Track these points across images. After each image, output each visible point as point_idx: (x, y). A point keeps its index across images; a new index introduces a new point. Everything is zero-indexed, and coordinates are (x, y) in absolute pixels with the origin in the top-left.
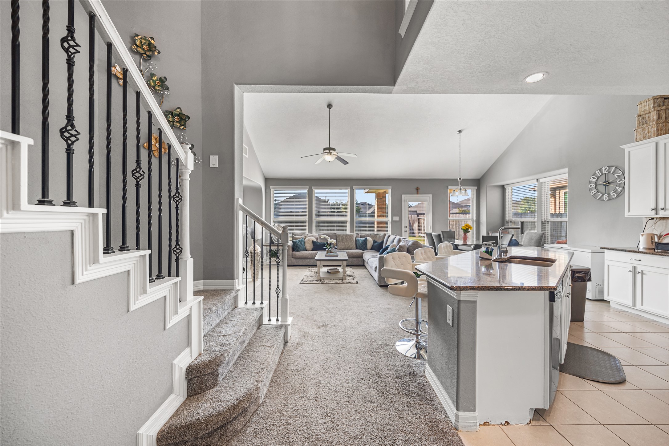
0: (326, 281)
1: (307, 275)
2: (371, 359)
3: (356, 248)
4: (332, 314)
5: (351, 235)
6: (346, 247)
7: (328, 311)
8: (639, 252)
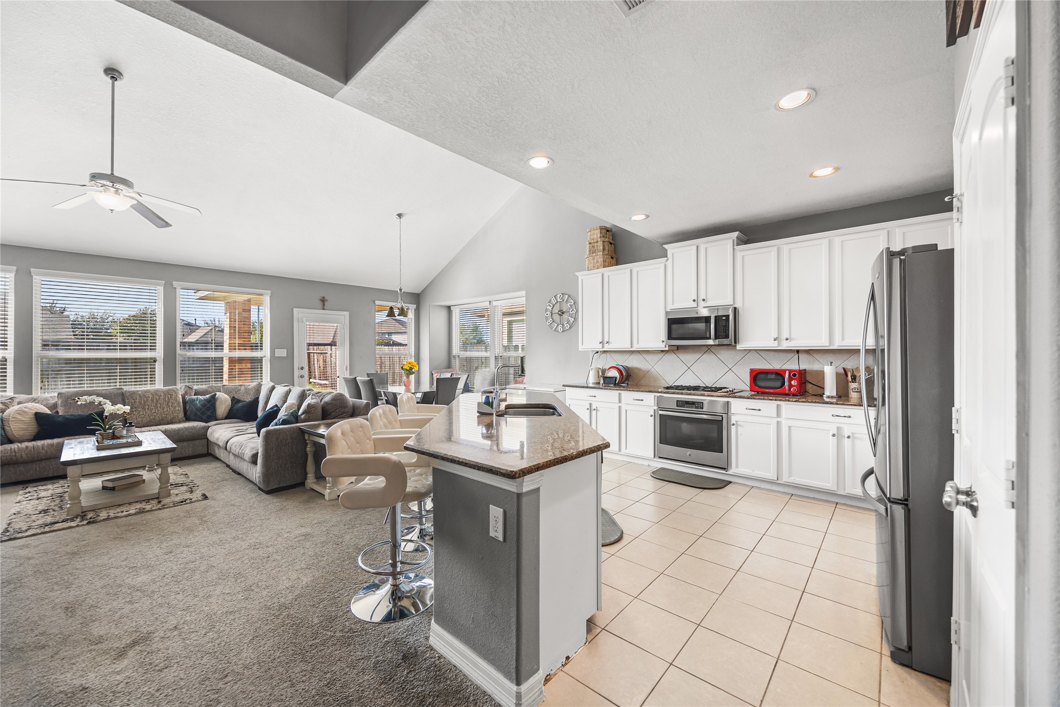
0: (103, 515)
1: (25, 512)
2: (309, 668)
3: (184, 419)
4: (155, 597)
5: (168, 391)
6: (154, 419)
7: (139, 593)
8: (587, 387)
